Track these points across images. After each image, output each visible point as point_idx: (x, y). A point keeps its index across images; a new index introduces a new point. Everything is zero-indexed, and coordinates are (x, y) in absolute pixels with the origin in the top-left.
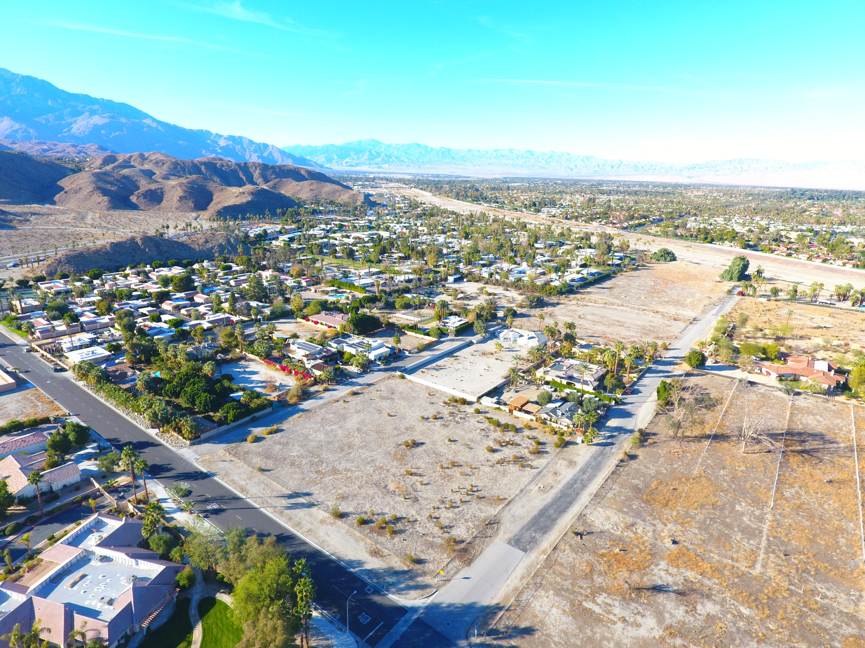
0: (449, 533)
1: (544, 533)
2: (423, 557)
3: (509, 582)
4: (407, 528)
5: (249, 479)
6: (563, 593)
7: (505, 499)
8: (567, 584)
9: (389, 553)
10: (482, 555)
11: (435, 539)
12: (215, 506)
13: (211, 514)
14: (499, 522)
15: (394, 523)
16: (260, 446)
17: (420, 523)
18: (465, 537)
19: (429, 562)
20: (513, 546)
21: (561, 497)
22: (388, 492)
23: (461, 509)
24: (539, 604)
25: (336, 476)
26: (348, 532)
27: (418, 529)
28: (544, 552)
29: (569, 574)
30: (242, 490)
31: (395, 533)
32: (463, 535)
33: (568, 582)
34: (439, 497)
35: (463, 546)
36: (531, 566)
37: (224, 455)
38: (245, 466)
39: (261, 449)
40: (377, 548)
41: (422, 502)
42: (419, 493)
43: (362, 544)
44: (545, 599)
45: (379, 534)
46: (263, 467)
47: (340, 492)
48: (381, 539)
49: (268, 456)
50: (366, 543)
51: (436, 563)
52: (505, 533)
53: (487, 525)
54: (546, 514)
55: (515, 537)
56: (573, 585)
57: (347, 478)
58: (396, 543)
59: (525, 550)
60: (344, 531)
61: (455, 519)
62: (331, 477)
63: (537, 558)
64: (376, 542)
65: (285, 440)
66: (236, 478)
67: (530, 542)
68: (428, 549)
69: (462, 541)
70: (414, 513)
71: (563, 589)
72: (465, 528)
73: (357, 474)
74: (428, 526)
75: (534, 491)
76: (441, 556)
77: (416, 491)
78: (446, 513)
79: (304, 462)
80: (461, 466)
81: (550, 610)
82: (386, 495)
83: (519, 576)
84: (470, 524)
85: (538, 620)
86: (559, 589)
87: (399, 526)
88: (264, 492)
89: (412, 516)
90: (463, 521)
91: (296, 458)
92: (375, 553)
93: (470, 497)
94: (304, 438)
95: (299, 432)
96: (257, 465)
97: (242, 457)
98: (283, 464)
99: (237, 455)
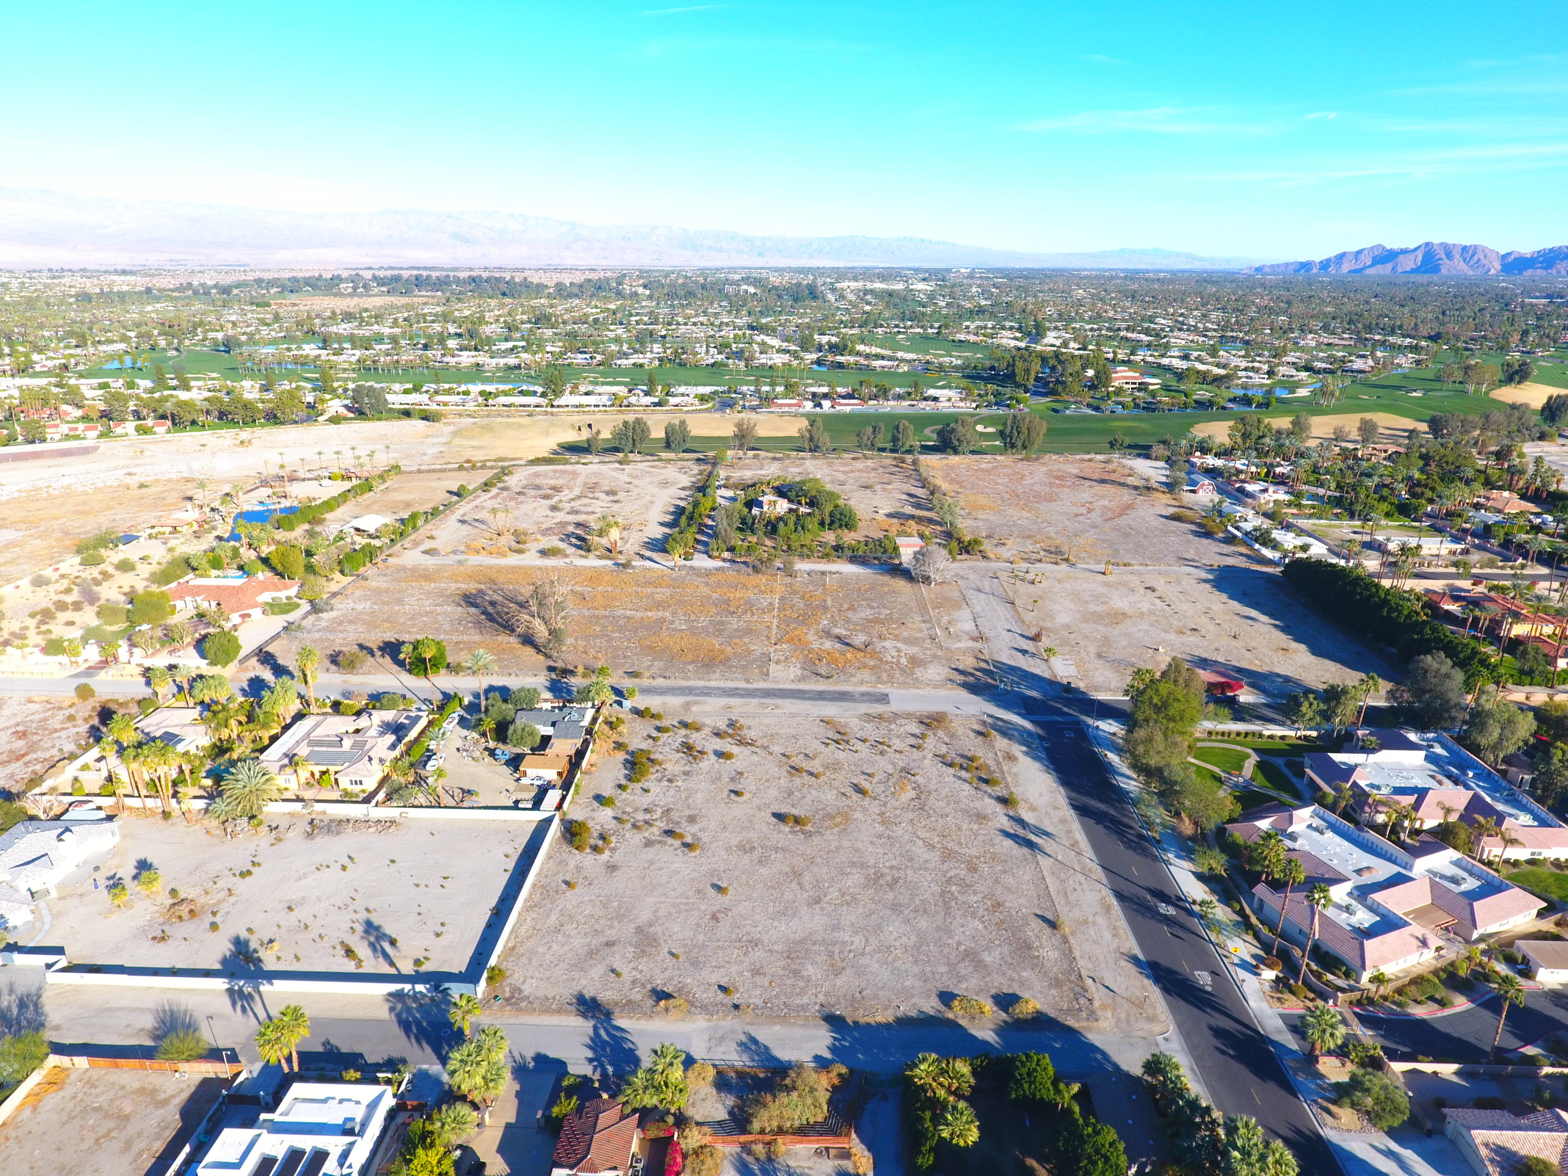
0: (922, 733)
1: (848, 692)
2: (972, 734)
4: (954, 756)
5: (1086, 922)
6: (908, 672)
7: (822, 721)
8: (897, 672)
9: (998, 751)
10: (921, 710)
11: (942, 736)
12: (1164, 909)
13: (1170, 897)
14: (868, 715)
15: (960, 765)
16: (1021, 984)
17: (935, 752)
18: (914, 724)
19: (973, 729)
20: (889, 701)
21: (775, 696)
22: (921, 792)
23: (876, 739)
24: (935, 679)
25: (956, 848)
26: (1018, 785)
27: (944, 749)
29: (884, 673)
30: (1108, 909)
31: (971, 759)
32: (913, 726)
34: (878, 758)
35: (928, 721)
36: (899, 688)
37: (1104, 1007)
38: (1077, 954)
39: (1025, 974)
40: (1004, 760)
41: (902, 765)
42: (890, 772)
43: (1014, 770)
44: (925, 677)
45: (987, 766)
46: (1047, 930)
47: (976, 827)
48: (991, 762)
49: (1024, 948)
50: (1011, 768)
51: (967, 726)
52: (877, 708)
53: (880, 719)
54: (817, 697)
55: (875, 703)
56: (894, 670)
57: (944, 836)
58: (980, 753)
59: (885, 695)
60: (1021, 788)
61: (898, 737)
62: (965, 851)
63: (885, 688)
64: (999, 763)
65: (965, 969)
66: (1107, 935)
67: (869, 695)
68: (960, 735)
69: (921, 722)
70: (927, 762)
71: (905, 673)
72: (902, 728)
73: (924, 834)
74: (932, 747)
76: (956, 727)
77: (891, 775)
78: (897, 745)
79: (975, 899)
80: (793, 767)
82: (929, 791)
83: (919, 690)
84: (892, 727)
86: (908, 675)
87: (959, 761)
88: (1077, 887)
89: (933, 761)
90: (894, 732)
91: (981, 912)
92: (1010, 757)
93: (849, 741)
94: (925, 948)
95: (916, 970)
96: (1056, 941)
97: (1073, 978)
98: (1011, 916)
99: (1078, 989)
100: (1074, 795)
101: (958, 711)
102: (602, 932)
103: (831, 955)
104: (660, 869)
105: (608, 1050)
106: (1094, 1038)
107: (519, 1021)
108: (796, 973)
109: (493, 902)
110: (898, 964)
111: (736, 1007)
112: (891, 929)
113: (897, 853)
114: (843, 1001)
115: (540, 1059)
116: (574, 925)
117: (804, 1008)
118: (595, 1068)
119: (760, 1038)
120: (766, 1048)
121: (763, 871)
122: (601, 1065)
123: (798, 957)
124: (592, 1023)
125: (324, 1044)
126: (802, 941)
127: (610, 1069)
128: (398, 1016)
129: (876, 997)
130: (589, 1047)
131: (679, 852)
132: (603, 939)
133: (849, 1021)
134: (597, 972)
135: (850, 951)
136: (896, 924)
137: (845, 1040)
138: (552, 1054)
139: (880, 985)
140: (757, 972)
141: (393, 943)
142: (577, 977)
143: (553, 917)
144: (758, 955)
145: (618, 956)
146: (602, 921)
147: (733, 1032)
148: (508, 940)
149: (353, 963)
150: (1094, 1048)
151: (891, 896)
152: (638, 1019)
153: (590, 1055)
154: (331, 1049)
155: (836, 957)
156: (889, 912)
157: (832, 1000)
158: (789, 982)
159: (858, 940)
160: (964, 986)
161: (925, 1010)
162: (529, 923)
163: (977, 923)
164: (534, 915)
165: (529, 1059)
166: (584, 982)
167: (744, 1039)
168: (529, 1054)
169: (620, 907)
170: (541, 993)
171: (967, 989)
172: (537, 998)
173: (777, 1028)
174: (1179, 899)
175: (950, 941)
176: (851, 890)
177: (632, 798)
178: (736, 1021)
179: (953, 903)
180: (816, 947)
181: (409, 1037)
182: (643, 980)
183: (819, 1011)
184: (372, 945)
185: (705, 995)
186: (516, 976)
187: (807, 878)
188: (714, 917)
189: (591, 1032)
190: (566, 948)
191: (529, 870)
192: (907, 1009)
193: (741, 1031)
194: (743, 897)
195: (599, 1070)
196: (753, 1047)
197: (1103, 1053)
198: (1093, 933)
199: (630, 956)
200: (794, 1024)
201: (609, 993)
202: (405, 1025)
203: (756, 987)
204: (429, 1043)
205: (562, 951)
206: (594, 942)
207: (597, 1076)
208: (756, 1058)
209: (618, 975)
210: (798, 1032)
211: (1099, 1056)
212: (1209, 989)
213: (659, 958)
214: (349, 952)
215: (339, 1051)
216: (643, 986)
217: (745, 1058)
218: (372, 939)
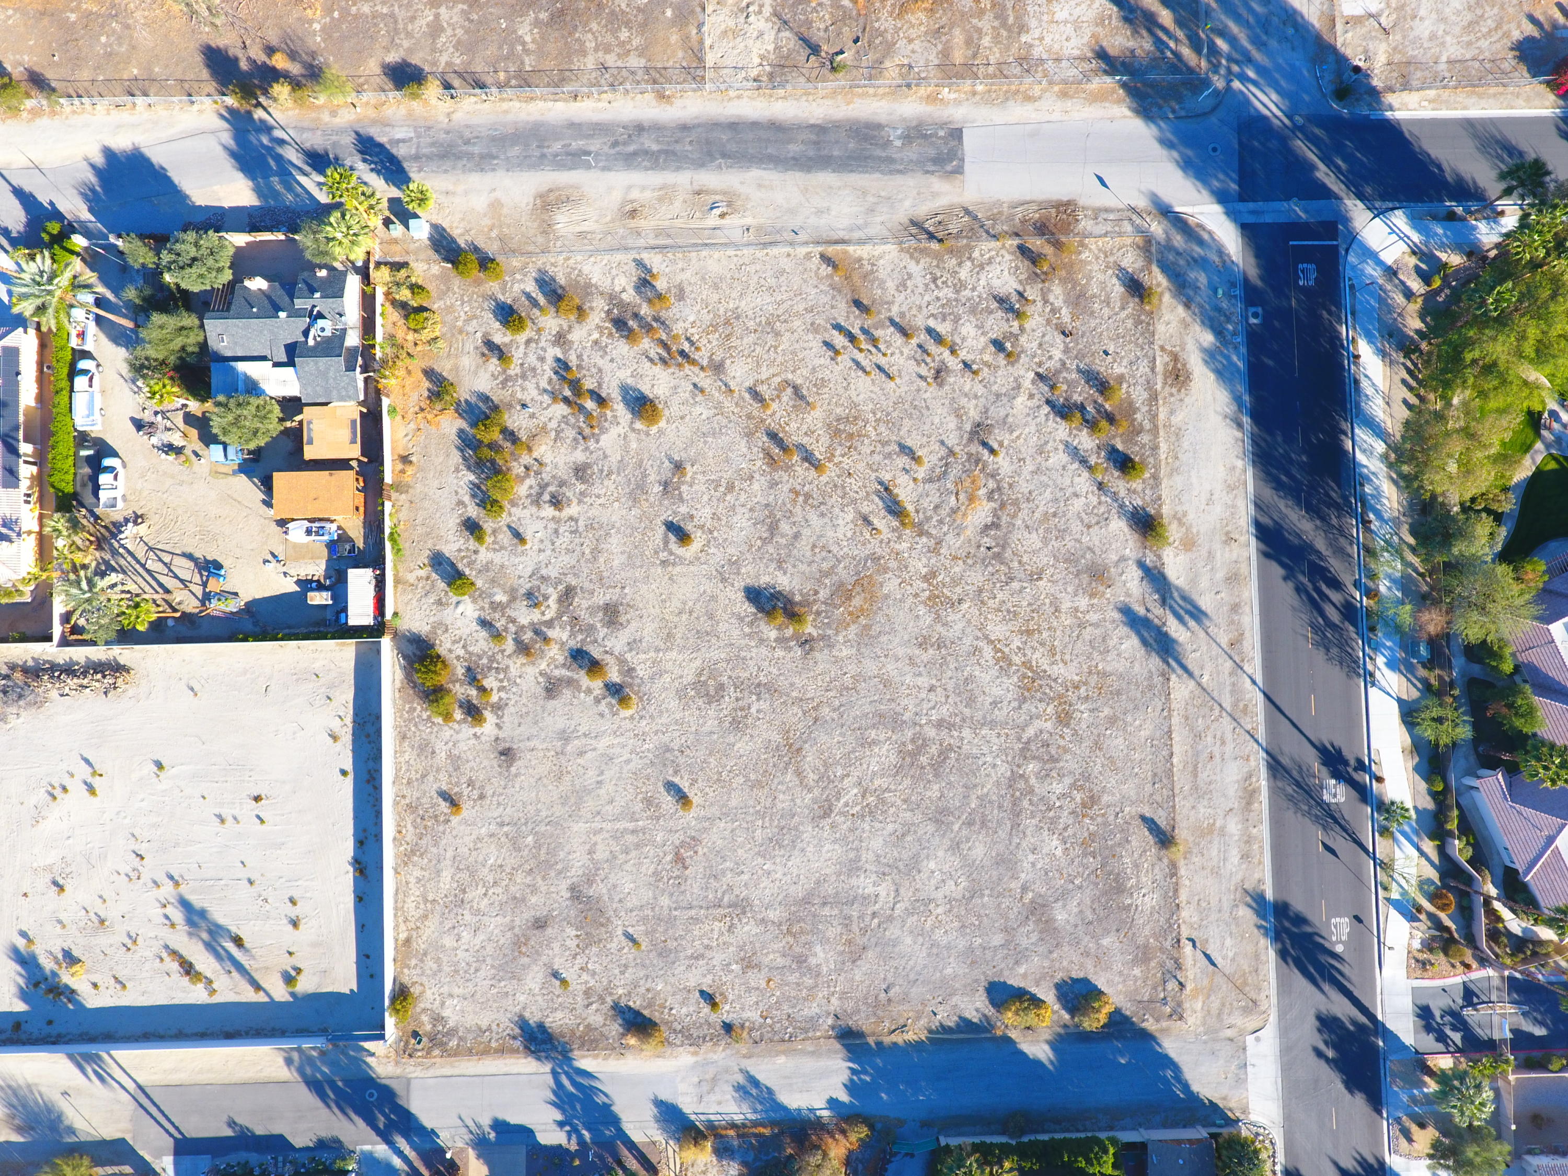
0: (1020, 294)
1: (879, 126)
2: (1118, 289)
3: (1056, 116)
4: (1074, 376)
5: (1211, 829)
6: (1011, 20)
7: (826, 259)
8: (986, 23)
9: (1158, 353)
10: (1028, 198)
11: (1058, 303)
12: (1332, 790)
13: (1348, 764)
14: (914, 223)
15: (1082, 408)
17: (1040, 364)
18: (1008, 257)
19: (1121, 269)
20: (963, 160)
21: (724, 155)
22: (1003, 506)
23: (932, 323)
24: (1066, 44)
25: (1045, 664)
26: (1174, 471)
27: (1057, 354)
28: (932, 99)
29: (957, 32)
31: (1104, 387)
32: (1005, 266)
33: (980, 25)
34: (930, 392)
35: (1036, 243)
36: (988, 99)
37: (1196, 994)
38: (1183, 897)
40: (1165, 384)
41: (974, 414)
42: (952, 441)
43: (1177, 420)
44: (1048, 40)
45: (1130, 409)
46: (1153, 849)
47: (1084, 603)
48: (1139, 396)
50: (1172, 412)
51: (1111, 259)
52: (935, 195)
53: (941, 241)
54: (811, 153)
55: (932, 173)
56: (981, 13)
57: (1029, 632)
58: (1125, 363)
59: (957, 134)
60: (1178, 480)
61: (973, 311)
62: (1057, 670)
63: (957, 102)
64: (1154, 397)
66: (1234, 857)
67: (925, 137)
68: (1094, 296)
69: (1023, 250)
70: (1021, 401)
71: (1004, 24)
72: (983, 276)
73: (997, 630)
74: (1035, 345)
75: (749, 221)
76: (1090, 263)
77: (951, 453)
78: (969, 342)
79: (1059, 789)
80: (773, 436)
81: (1066, 22)
82: (1016, 503)
83: (1029, 107)
84: (964, 274)
85: (1100, 29)
86: (1009, 30)
87: (1082, 393)
88: (1217, 748)
89: (1031, 396)
90: (967, 293)
91: (1064, 818)
92: (1178, 375)
93: (878, 333)
94: (977, 901)
95: (962, 944)
96: (1159, 872)
97: (1168, 944)
98: (1106, 824)
99: (1170, 964)
100: (1269, 493)
101: (1102, 198)
102: (524, 900)
103: (847, 922)
104: (581, 754)
105: (578, 1107)
106: (1170, 1046)
107: (456, 1072)
108: (801, 960)
109: (347, 848)
110: (938, 934)
111: (728, 1028)
112: (932, 865)
113: (951, 686)
114: (863, 1008)
115: (500, 1126)
116: (481, 890)
117: (813, 1022)
118: (569, 1134)
119: (761, 1077)
120: (770, 1091)
121: (743, 746)
122: (575, 1130)
123: (802, 932)
124: (547, 1067)
125: (229, 1125)
126: (806, 901)
127: (587, 1135)
128: (301, 1071)
129: (905, 999)
130: (554, 1104)
131: (603, 707)
132: (528, 915)
133: (871, 1041)
134: (535, 979)
135: (874, 915)
136: (941, 853)
137: (865, 1072)
138: (513, 1119)
139: (912, 976)
140: (749, 964)
141: (238, 941)
142: (509, 989)
143: (446, 875)
144: (748, 929)
145: (556, 946)
146: (519, 877)
147: (727, 1071)
148: (396, 927)
149: (200, 986)
150: (1168, 1062)
151: (934, 791)
152: (606, 1058)
153: (559, 1117)
154: (242, 1132)
155: (855, 928)
156: (931, 828)
157: (850, 1006)
158: (793, 978)
159: (884, 890)
160: (1022, 970)
161: (967, 1015)
162: (415, 891)
163: (1055, 842)
164: (417, 873)
165: (487, 1129)
166: (522, 998)
167: (740, 1079)
168: (486, 1122)
169: (538, 846)
170: (471, 1020)
171: (1025, 976)
172: (469, 1030)
173: (781, 1060)
174: (1361, 766)
175: (1013, 886)
176: (877, 782)
177: (498, 558)
178: (728, 1052)
179: (1025, 803)
180: (826, 911)
181: (329, 1106)
182: (599, 989)
183: (833, 1027)
184: (209, 947)
185: (684, 1010)
186: (429, 993)
187: (810, 758)
188: (679, 859)
189: (551, 1082)
190: (481, 937)
191: (379, 771)
192: (946, 1016)
193: (736, 1069)
194: (715, 811)
195: (574, 1137)
196: (754, 1092)
197: (1176, 1068)
198: (1214, 853)
199: (572, 944)
200: (803, 1052)
201: (559, 1015)
202: (316, 1086)
203: (749, 990)
204: (357, 1113)
205: (477, 941)
206: (518, 922)
207: (573, 1147)
208: (759, 1107)
209: (564, 982)
210: (808, 1064)
211: (1169, 1073)
212: (1339, 949)
213: (613, 946)
214: (188, 969)
215: (254, 1135)
216: (602, 999)
217: (746, 1108)
218: (205, 936)
